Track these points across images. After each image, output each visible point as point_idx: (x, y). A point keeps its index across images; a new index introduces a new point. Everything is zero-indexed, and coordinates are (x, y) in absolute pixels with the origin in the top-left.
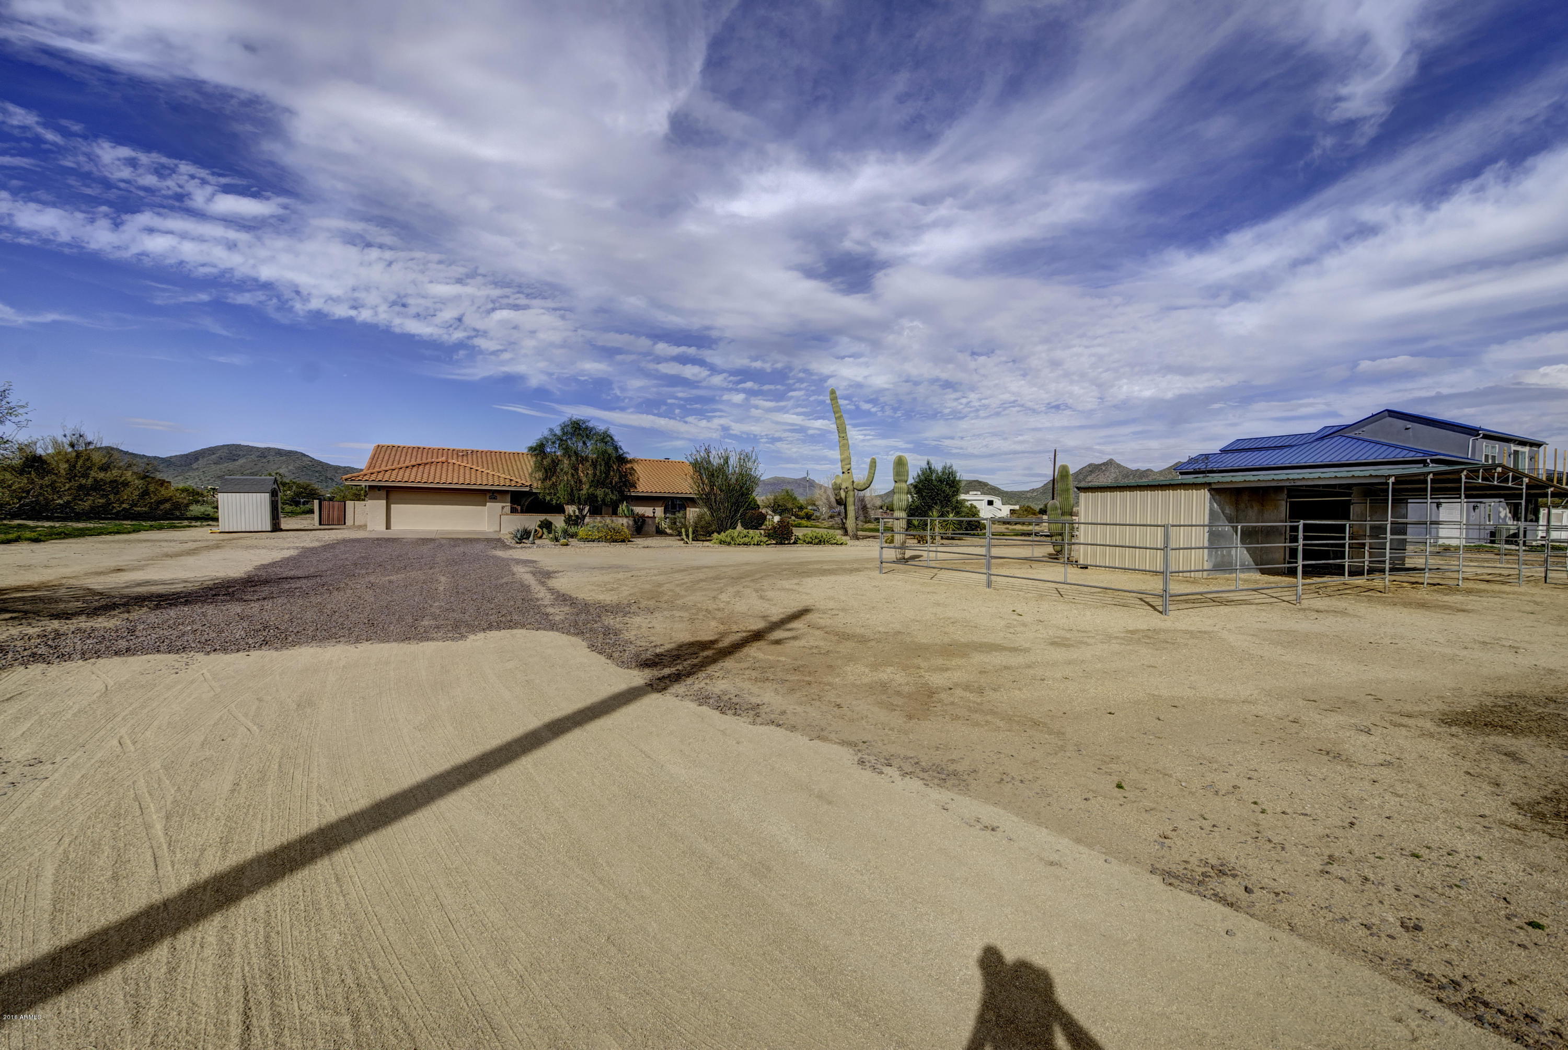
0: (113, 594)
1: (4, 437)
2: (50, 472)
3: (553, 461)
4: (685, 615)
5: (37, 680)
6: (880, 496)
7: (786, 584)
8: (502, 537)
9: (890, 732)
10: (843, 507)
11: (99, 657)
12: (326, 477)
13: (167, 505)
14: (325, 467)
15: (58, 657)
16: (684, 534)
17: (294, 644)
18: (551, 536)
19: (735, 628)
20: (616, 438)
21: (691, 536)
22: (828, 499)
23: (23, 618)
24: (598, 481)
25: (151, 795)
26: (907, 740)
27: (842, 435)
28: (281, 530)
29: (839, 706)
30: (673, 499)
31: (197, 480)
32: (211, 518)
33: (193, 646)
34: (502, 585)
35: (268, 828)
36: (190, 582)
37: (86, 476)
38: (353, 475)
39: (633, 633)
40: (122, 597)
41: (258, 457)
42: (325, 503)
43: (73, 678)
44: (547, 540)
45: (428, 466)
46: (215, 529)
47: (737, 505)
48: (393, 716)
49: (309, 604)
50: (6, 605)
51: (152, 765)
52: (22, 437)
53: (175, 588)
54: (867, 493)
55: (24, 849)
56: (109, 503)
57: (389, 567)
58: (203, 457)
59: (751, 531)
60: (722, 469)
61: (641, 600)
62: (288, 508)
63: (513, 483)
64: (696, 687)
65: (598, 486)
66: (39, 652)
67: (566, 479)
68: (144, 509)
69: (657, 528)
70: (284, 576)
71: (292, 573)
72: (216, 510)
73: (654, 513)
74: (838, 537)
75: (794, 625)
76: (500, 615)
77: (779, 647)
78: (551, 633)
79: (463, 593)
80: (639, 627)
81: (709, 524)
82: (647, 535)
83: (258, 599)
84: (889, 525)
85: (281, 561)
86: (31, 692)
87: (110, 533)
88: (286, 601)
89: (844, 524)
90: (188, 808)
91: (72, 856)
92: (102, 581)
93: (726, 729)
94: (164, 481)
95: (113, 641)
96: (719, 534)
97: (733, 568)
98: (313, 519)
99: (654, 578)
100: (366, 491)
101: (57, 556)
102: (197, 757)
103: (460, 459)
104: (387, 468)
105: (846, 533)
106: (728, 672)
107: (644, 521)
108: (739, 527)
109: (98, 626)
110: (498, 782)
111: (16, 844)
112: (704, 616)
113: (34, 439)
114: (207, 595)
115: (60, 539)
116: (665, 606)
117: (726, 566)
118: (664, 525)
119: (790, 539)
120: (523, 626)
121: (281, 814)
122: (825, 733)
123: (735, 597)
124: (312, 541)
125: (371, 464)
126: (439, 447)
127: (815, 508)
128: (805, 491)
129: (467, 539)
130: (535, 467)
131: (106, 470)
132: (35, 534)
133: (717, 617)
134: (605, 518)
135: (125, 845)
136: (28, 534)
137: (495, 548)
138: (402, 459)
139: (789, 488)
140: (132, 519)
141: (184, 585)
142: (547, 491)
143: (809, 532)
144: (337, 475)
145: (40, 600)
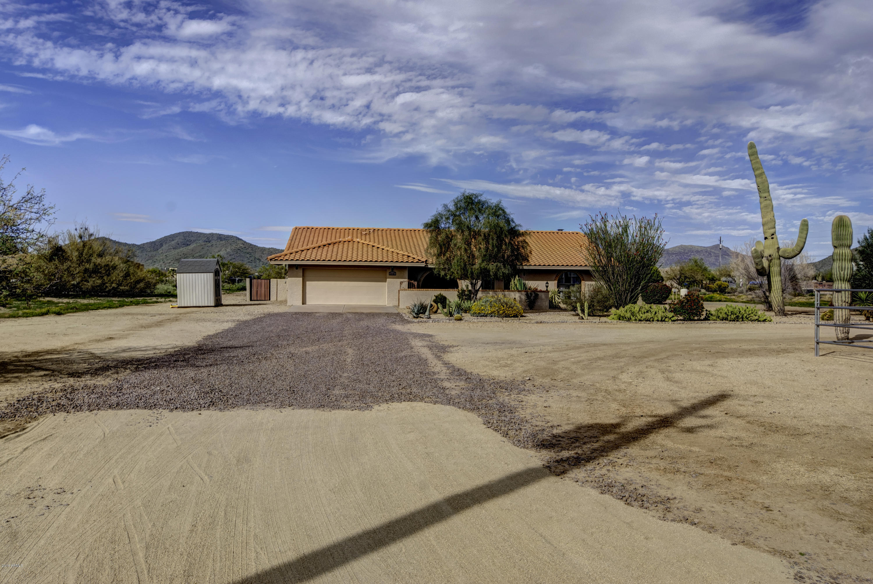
0: (107, 358)
1: (41, 232)
2: (67, 259)
3: (447, 237)
4: (583, 394)
5: (61, 425)
6: (814, 265)
7: (697, 365)
8: (401, 312)
9: (836, 546)
10: (765, 278)
11: (99, 409)
12: (255, 258)
13: (142, 285)
14: (253, 248)
15: (73, 408)
16: (579, 308)
17: (234, 406)
18: (445, 310)
19: (638, 412)
20: (507, 211)
21: (586, 311)
22: (746, 269)
23: (51, 375)
24: (490, 255)
25: (135, 527)
26: (860, 558)
27: (764, 195)
28: (222, 305)
29: (768, 509)
30: (567, 272)
31: (162, 263)
32: (171, 295)
33: (162, 403)
34: (401, 358)
35: (218, 565)
36: (159, 349)
37: (89, 261)
38: (276, 255)
39: (528, 411)
40: (114, 360)
41: (204, 241)
42: (254, 281)
43: (83, 425)
44: (442, 315)
45: (336, 245)
46: (175, 305)
47: (637, 278)
48: (312, 477)
49: (243, 371)
50: (41, 365)
51: (136, 503)
52: (50, 233)
53: (148, 354)
54: (797, 261)
55: (55, 560)
56: (103, 284)
57: (305, 339)
58: (166, 243)
59: (654, 306)
60: (619, 240)
61: (535, 377)
62: (227, 286)
63: (410, 259)
64: (597, 473)
65: (490, 260)
66: (62, 403)
67: (459, 253)
68: (126, 288)
69: (551, 302)
70: (225, 345)
71: (230, 343)
72: (175, 288)
73: (547, 287)
74: (759, 313)
75: (709, 411)
76: (401, 387)
77: (691, 437)
78: (448, 407)
79: (368, 365)
80: (535, 406)
81: (606, 298)
82: (541, 310)
83: (207, 366)
84: (827, 298)
85: (222, 332)
86: (58, 435)
87: (104, 308)
88: (226, 368)
89: (767, 297)
90: (161, 541)
91: (85, 570)
92: (100, 347)
93: (632, 522)
94: (139, 264)
95: (108, 397)
96: (617, 308)
97: (634, 346)
98: (246, 295)
99: (548, 354)
100: (286, 270)
101: (71, 326)
102: (166, 499)
103: (363, 237)
104: (303, 248)
105: (770, 308)
106: (633, 459)
107: (537, 296)
108: (640, 302)
109: (98, 383)
110: (404, 550)
111: (50, 555)
112: (603, 397)
113: (57, 234)
114: (170, 361)
115: (73, 312)
116: (561, 384)
117: (625, 344)
118: (558, 300)
119: (700, 315)
120: (422, 399)
121: (227, 556)
122: (751, 539)
123: (637, 377)
124: (245, 315)
125: (290, 246)
126: (346, 227)
127: (730, 279)
128: (717, 260)
129: (370, 313)
130: (430, 243)
131: (102, 256)
132: (57, 308)
133: (618, 398)
134: (497, 293)
135: (119, 567)
136: (54, 309)
137: (394, 322)
138: (315, 239)
139: (698, 257)
140: (119, 296)
141: (154, 352)
142: (442, 267)
143: (723, 306)
144: (263, 256)
145: (62, 361)
